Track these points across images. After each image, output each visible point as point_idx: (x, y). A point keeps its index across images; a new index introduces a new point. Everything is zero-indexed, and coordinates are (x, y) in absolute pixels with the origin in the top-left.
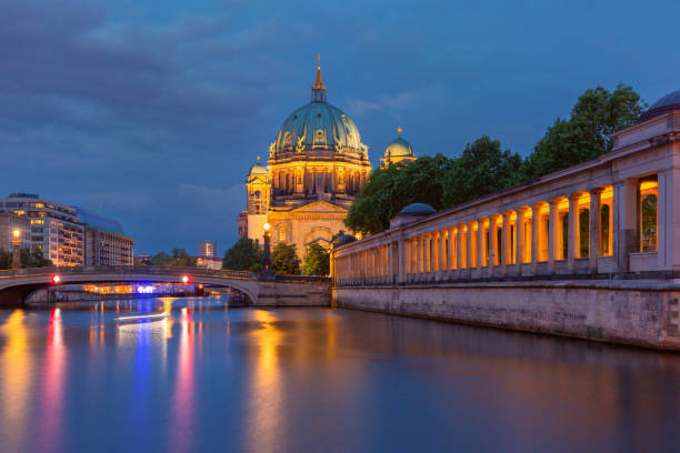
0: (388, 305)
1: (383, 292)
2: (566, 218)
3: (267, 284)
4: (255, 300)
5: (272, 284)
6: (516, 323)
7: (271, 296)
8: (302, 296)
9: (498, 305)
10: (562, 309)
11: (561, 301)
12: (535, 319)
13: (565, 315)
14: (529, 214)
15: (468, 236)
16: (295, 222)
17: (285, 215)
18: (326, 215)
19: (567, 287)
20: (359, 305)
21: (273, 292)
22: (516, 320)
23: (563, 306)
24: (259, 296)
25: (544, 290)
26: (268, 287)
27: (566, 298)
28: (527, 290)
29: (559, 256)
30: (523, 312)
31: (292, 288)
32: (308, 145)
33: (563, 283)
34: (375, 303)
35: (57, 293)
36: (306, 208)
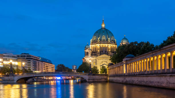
0: (122, 81)
1: (121, 78)
2: (170, 58)
3: (90, 76)
4: (87, 81)
5: (92, 76)
6: (156, 85)
7: (91, 79)
8: (100, 79)
9: (152, 81)
10: (169, 82)
11: (169, 79)
12: (161, 84)
13: (170, 83)
14: (160, 57)
15: (144, 63)
16: (97, 60)
17: (95, 58)
18: (106, 58)
19: (170, 76)
20: (115, 81)
21: (92, 78)
22: (156, 84)
23: (169, 81)
24: (89, 79)
25: (164, 77)
26: (91, 77)
27: (170, 79)
28: (159, 77)
29: (168, 68)
30: (158, 82)
31: (97, 77)
32: (100, 40)
33: (169, 75)
34: (119, 81)
35: (35, 79)
36: (100, 56)
